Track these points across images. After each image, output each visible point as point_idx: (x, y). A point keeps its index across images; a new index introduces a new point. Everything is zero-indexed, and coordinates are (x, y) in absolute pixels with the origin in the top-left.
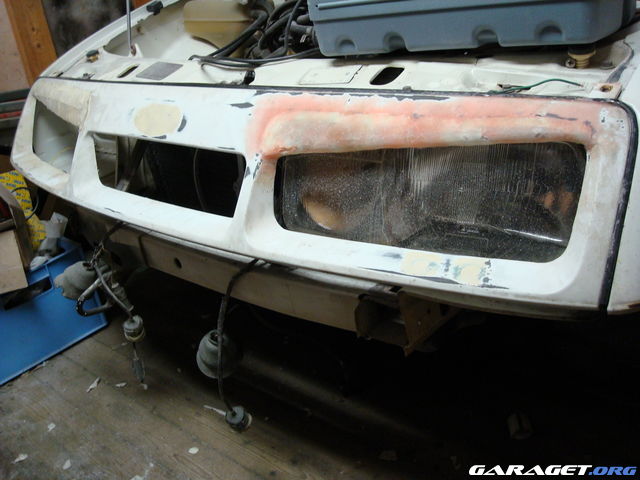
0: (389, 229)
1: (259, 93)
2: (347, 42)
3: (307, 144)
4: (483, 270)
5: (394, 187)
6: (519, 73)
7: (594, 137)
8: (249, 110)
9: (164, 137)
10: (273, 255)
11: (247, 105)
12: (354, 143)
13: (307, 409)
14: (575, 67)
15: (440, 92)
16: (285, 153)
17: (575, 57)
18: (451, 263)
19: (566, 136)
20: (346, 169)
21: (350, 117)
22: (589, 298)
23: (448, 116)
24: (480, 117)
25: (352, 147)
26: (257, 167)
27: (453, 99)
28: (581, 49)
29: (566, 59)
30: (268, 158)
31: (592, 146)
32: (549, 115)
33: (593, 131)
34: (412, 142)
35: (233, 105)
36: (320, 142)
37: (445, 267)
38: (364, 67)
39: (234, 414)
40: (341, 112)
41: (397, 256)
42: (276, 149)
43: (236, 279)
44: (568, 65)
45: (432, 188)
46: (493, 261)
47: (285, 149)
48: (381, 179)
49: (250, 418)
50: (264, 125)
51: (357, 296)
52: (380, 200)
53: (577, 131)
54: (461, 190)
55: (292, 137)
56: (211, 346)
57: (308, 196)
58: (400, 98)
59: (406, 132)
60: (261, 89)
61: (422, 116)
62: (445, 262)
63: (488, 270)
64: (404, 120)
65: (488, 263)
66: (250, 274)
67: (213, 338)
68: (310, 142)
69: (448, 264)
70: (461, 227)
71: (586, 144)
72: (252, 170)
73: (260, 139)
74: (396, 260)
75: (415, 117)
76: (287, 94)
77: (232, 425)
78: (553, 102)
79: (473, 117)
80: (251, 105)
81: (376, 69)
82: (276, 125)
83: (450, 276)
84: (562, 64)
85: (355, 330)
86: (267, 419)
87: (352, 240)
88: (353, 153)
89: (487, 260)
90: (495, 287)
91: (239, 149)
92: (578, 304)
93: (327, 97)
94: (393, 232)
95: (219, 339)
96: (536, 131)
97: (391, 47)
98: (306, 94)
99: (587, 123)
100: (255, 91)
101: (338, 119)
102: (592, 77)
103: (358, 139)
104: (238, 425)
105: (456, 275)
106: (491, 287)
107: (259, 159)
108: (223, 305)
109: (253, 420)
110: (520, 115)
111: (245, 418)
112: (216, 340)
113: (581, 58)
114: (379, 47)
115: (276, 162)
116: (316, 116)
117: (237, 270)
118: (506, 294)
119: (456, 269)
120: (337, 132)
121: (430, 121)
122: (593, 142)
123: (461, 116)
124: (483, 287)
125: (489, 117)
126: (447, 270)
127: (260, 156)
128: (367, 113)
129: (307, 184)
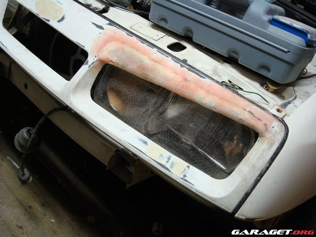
0: (146, 125)
1: (109, 24)
2: (165, 20)
3: (125, 65)
4: (185, 170)
5: (159, 107)
6: (241, 80)
7: (266, 133)
8: (101, 31)
9: (49, 21)
10: (82, 112)
11: (101, 28)
12: (150, 77)
13: (59, 180)
14: (267, 90)
15: (202, 73)
16: (111, 63)
17: (269, 85)
18: (171, 158)
19: (253, 126)
20: (138, 86)
21: (153, 63)
22: (229, 207)
23: (202, 88)
24: (217, 96)
25: (147, 78)
26: (93, 63)
27: (207, 80)
28: (274, 83)
29: (265, 84)
30: (101, 61)
31: (263, 136)
32: (250, 112)
33: (267, 130)
34: (179, 91)
35: (93, 23)
36: (132, 68)
37: (167, 160)
38: (167, 36)
39: (24, 175)
40: (149, 58)
41: (145, 143)
42: (107, 59)
43: (55, 110)
44: (264, 87)
45: (178, 118)
46: (191, 166)
47: (112, 61)
48: (154, 100)
49: (31, 179)
50: (106, 42)
51: (115, 149)
52: (148, 110)
53: (259, 126)
54: (191, 125)
55: (118, 57)
56: (25, 135)
57: (112, 89)
58: (182, 66)
59: (178, 85)
60: (112, 23)
61: (189, 81)
62: (168, 157)
63: (187, 171)
64: (179, 78)
65: (188, 167)
66: (63, 112)
67: (28, 131)
68: (127, 65)
69: (169, 158)
70: (183, 142)
71: (260, 134)
72: (90, 63)
73: (100, 49)
74: (144, 145)
75: (185, 80)
76: (124, 33)
77: (20, 179)
78: (254, 106)
79: (214, 95)
80: (104, 29)
81: (173, 40)
82: (112, 46)
83: (168, 166)
84: (262, 86)
85: (107, 165)
86: (37, 176)
87: (125, 122)
88: (145, 80)
89: (188, 165)
90: (188, 182)
91: (87, 49)
92: (223, 207)
93: (145, 46)
94: (148, 129)
95: (32, 136)
96: (240, 117)
97: (185, 34)
98: (134, 38)
99: (265, 125)
100: (108, 22)
101: (146, 60)
102: (274, 100)
103: (152, 76)
104: (23, 181)
105: (171, 166)
106: (186, 181)
107: (96, 59)
108: (42, 120)
109: (32, 180)
110: (236, 105)
111: (29, 178)
112: (31, 134)
113: (272, 87)
114: (180, 31)
115: (104, 65)
116: (135, 53)
117: (58, 107)
118: (192, 188)
119: (172, 163)
120: (143, 67)
121: (192, 86)
122: (264, 135)
123: (208, 91)
124: (182, 179)
125: (221, 98)
126: (167, 162)
127: (97, 58)
128: (162, 65)
129: (114, 83)
